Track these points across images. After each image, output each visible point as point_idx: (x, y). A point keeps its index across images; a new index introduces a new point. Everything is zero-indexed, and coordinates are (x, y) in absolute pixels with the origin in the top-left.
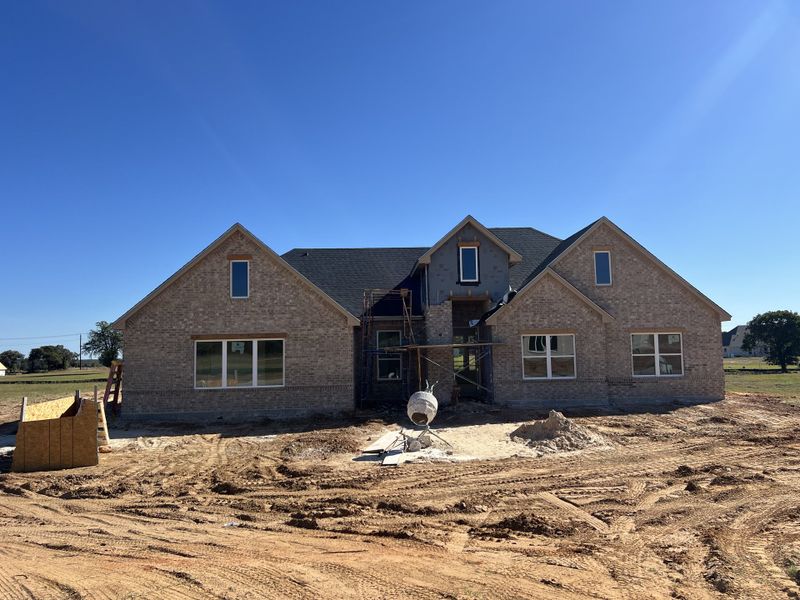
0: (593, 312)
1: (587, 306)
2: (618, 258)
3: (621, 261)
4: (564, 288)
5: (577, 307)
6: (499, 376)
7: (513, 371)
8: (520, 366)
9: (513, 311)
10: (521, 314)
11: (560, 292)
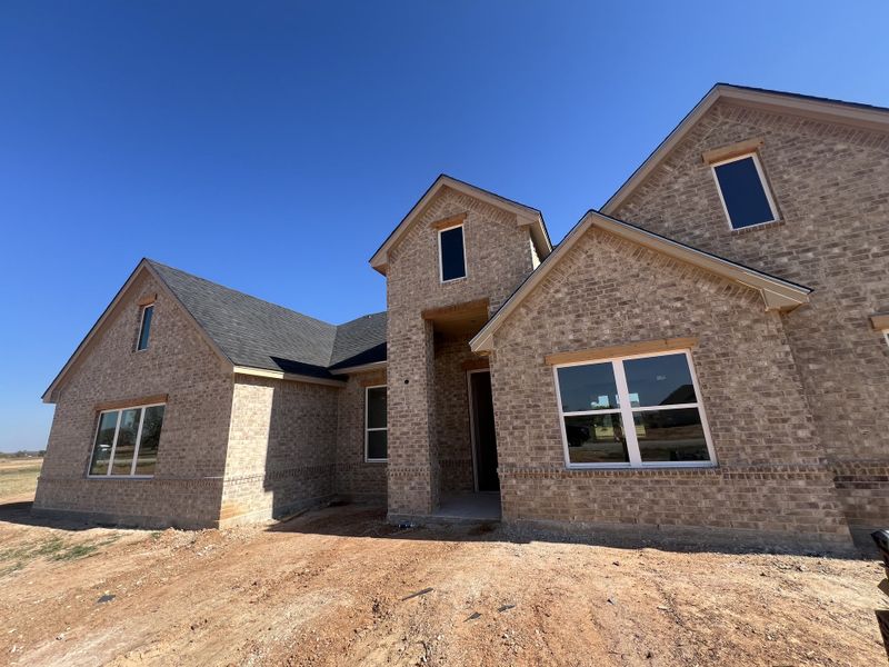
0: (731, 288)
1: (713, 278)
2: (782, 156)
3: (794, 161)
4: (640, 251)
5: (685, 284)
6: (511, 460)
7: (541, 449)
8: (555, 436)
9: (528, 319)
10: (548, 322)
11: (632, 260)
